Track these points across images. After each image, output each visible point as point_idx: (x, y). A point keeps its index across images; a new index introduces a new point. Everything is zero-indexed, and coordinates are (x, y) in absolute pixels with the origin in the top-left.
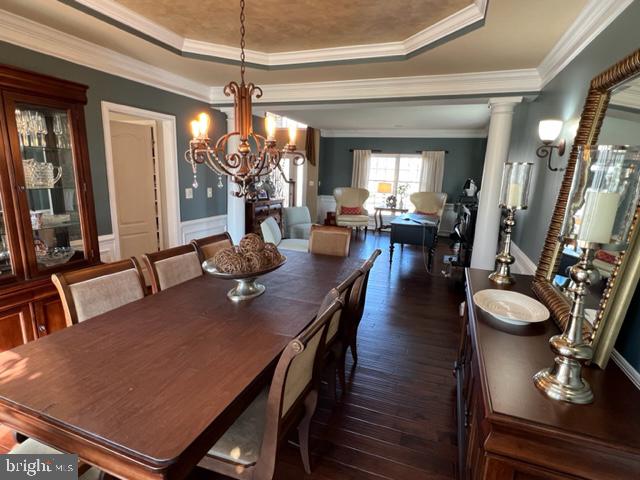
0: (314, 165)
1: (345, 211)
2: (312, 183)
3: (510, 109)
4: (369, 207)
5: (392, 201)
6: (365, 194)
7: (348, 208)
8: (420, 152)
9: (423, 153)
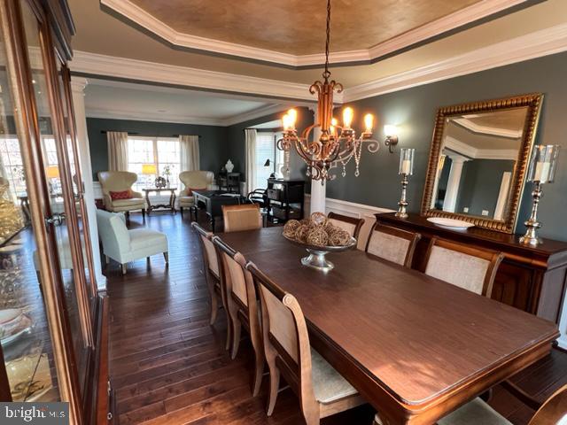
1: (115, 196)
4: (138, 189)
5: (161, 182)
6: (132, 177)
7: (118, 193)
8: (177, 136)
9: (181, 136)
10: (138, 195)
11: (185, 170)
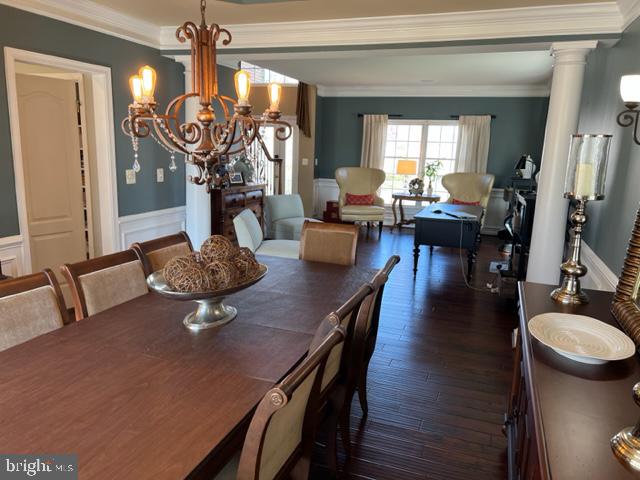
0: (309, 136)
1: (351, 200)
2: (305, 162)
3: (580, 58)
4: (386, 194)
5: (417, 186)
6: (379, 177)
7: (355, 197)
8: (456, 117)
9: (461, 118)
10: (379, 202)
11: (461, 170)
